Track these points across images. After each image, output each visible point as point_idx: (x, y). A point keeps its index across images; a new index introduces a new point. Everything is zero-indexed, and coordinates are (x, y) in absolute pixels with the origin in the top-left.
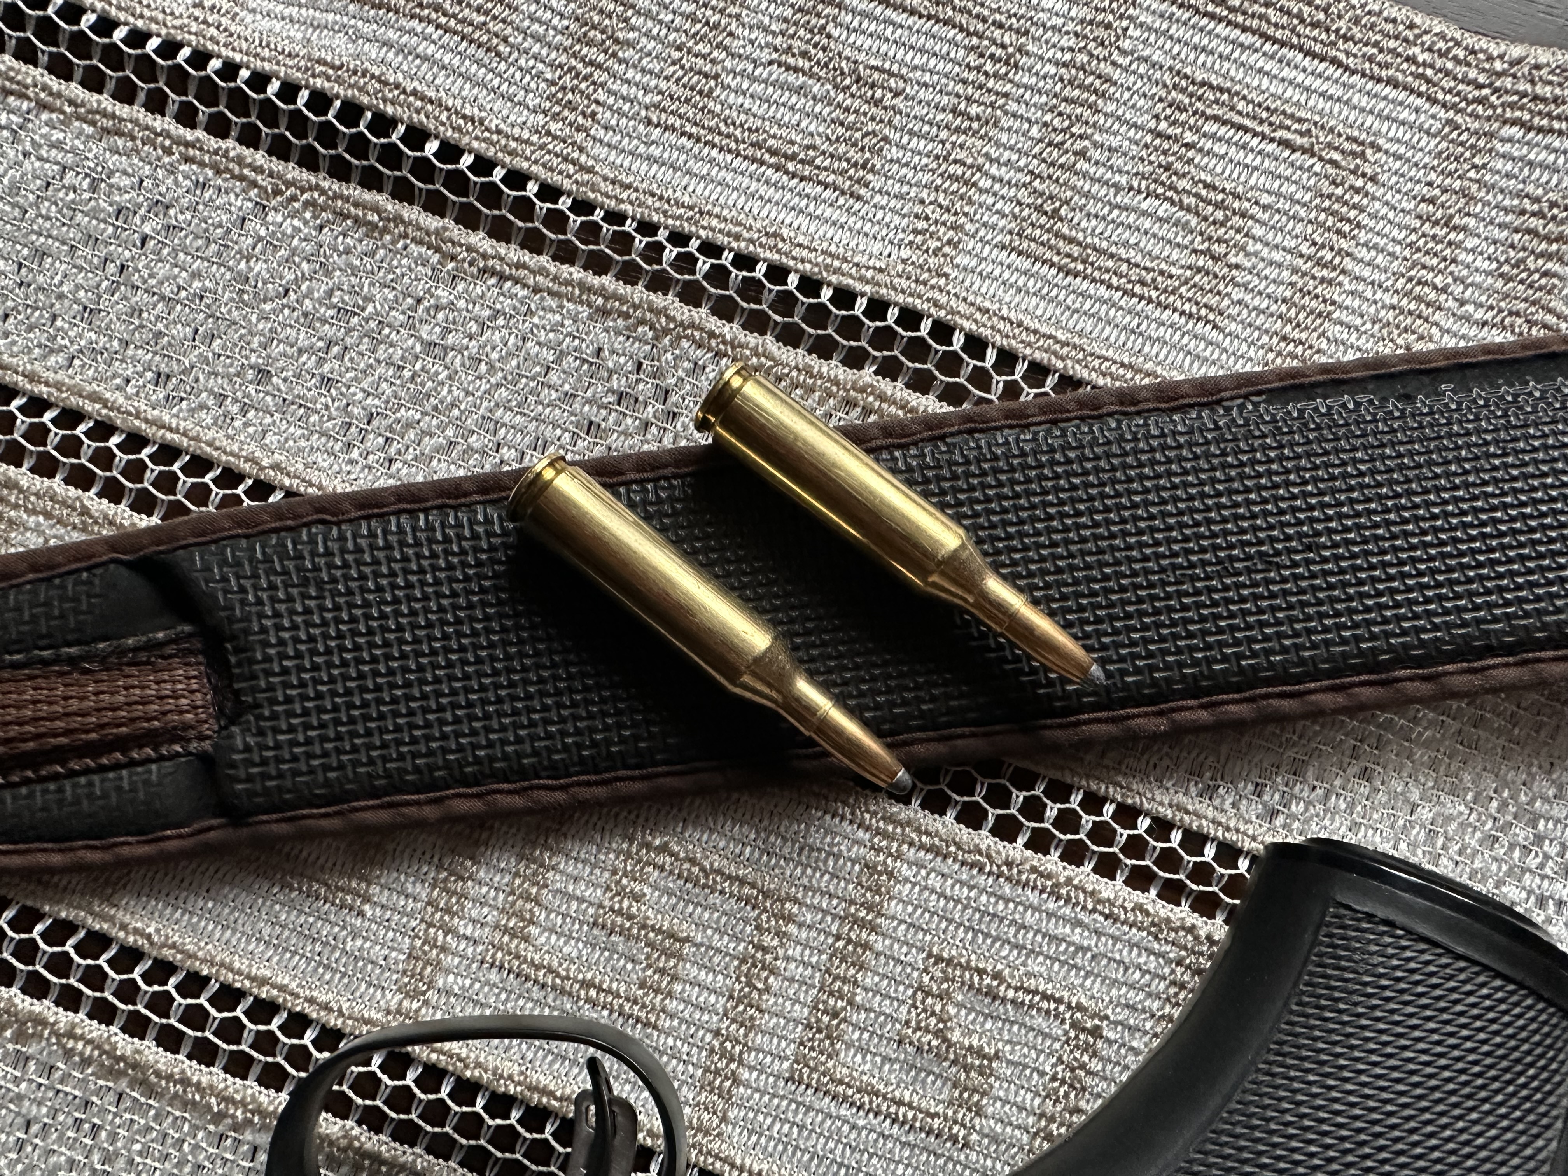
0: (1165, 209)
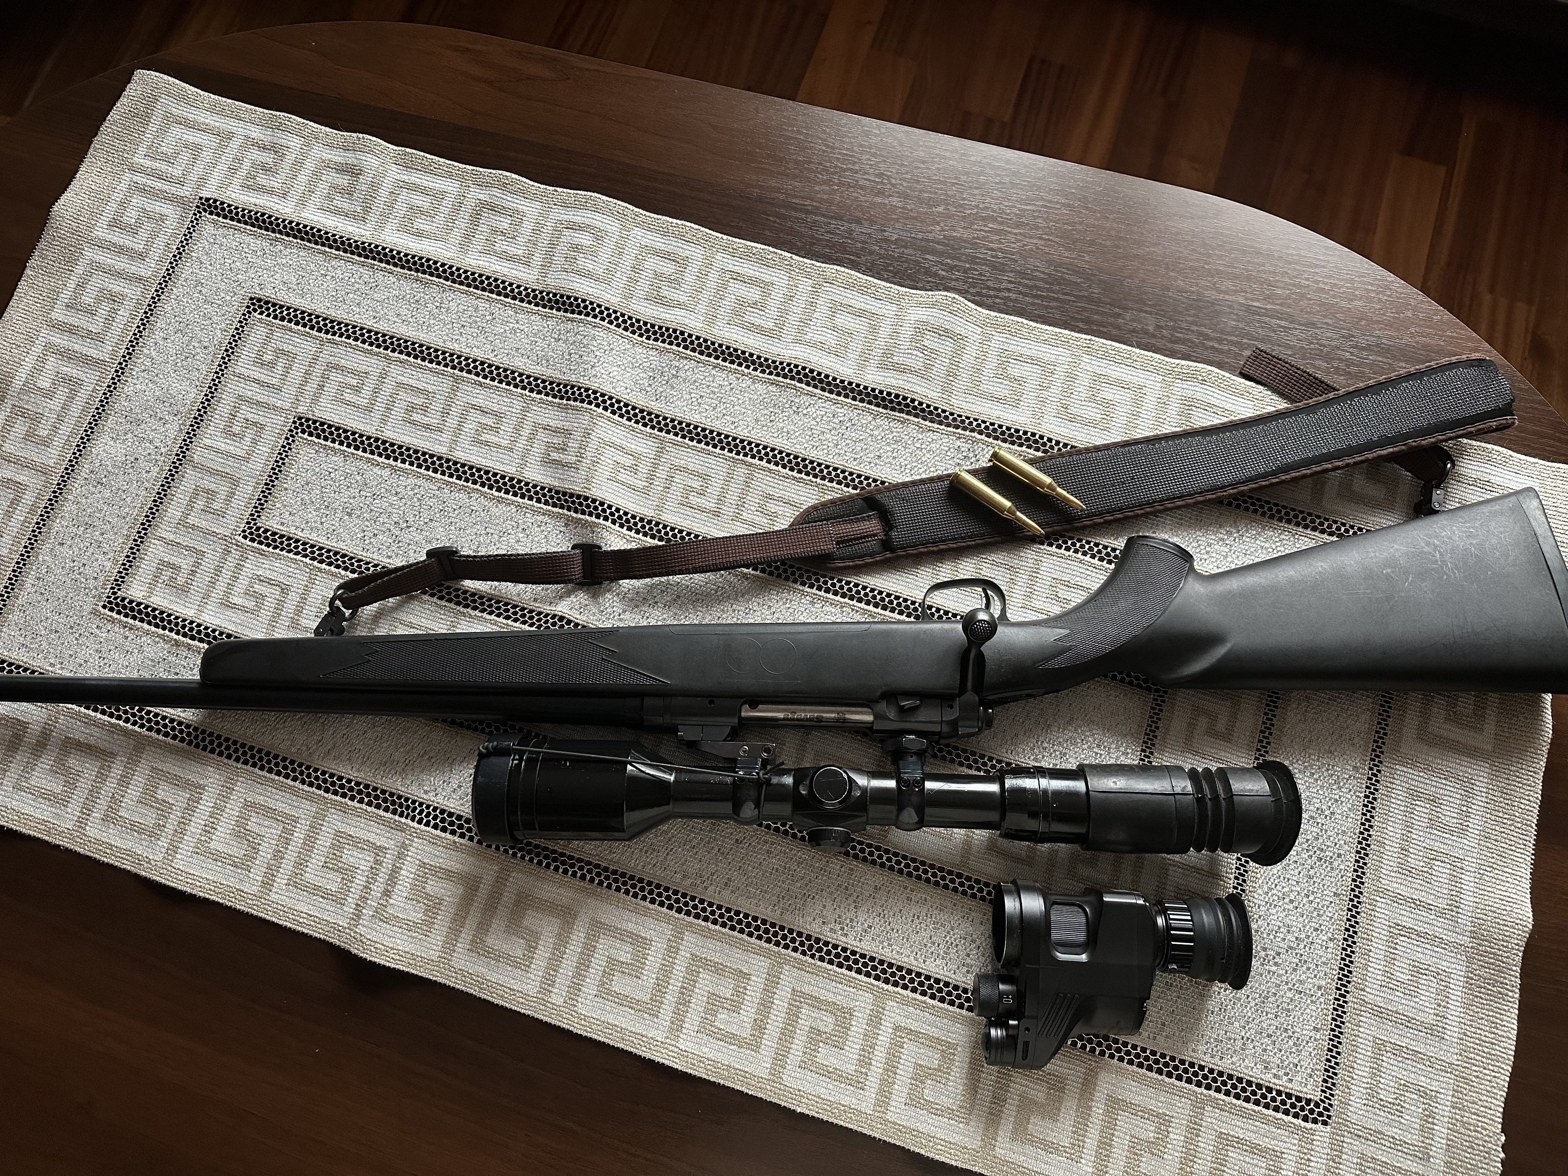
0: (1094, 405)
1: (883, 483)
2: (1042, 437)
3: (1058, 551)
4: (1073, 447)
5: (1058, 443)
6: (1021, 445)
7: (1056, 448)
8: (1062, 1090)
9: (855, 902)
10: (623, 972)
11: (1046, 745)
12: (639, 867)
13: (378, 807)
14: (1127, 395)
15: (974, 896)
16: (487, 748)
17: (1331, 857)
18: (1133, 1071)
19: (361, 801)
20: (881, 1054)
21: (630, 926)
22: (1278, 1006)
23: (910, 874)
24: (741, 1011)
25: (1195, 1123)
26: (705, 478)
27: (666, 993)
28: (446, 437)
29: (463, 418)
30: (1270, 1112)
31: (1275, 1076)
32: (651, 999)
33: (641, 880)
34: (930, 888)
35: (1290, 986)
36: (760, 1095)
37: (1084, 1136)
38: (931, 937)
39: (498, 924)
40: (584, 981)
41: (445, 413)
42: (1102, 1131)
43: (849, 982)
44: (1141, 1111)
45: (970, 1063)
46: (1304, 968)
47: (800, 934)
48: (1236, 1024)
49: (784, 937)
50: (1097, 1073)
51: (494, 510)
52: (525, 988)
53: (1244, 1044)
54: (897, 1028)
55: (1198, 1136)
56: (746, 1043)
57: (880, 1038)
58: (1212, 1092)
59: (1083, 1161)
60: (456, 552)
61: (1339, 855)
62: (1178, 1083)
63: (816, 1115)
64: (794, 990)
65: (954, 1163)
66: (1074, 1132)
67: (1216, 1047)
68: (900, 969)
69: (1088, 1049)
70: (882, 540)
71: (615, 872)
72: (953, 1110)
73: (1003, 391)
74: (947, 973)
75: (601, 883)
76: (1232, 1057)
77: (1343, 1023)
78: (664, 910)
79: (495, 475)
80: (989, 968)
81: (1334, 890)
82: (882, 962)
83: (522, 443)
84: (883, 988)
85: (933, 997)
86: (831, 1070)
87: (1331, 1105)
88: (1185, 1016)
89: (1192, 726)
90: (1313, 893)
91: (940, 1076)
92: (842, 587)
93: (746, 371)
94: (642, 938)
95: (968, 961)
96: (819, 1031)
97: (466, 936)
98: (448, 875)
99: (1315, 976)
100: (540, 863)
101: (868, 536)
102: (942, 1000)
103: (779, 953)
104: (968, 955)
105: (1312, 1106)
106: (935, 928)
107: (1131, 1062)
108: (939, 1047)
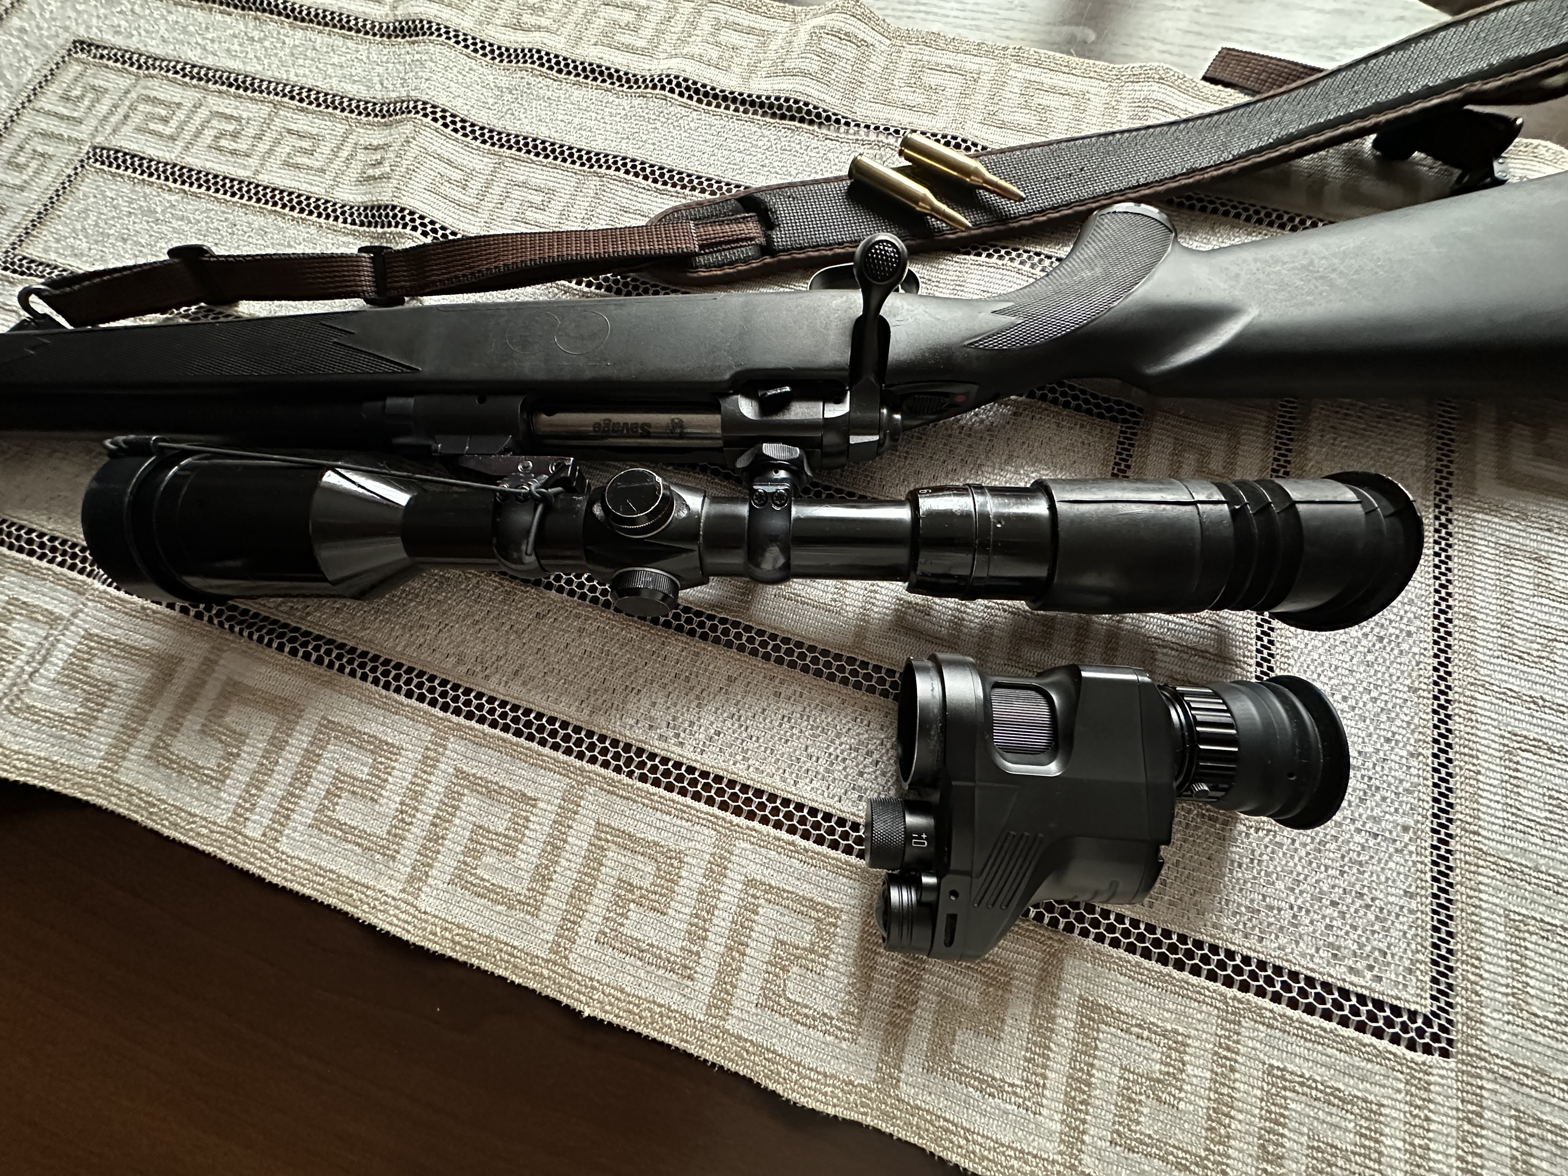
2: (965, 141)
8: (1006, 987)
9: (698, 697)
10: (354, 793)
12: (399, 649)
14: (1068, 101)
15: (871, 690)
17: (1398, 637)
18: (1120, 958)
20: (723, 924)
21: (375, 729)
22: (1343, 857)
23: (779, 661)
24: (519, 853)
25: (1228, 1049)
26: (547, 192)
27: (411, 823)
28: (253, 162)
30: (1350, 1032)
32: (389, 833)
33: (399, 666)
34: (808, 678)
35: (1358, 825)
36: (532, 985)
37: (1045, 1067)
38: (807, 747)
39: (193, 722)
40: (296, 804)
41: (257, 139)
42: (1073, 1059)
43: (682, 812)
44: (1137, 1025)
45: (861, 939)
46: (1378, 797)
47: (615, 743)
48: (1280, 885)
49: (591, 747)
50: (1061, 961)
51: (290, 231)
52: (211, 813)
53: (1295, 917)
54: (750, 883)
55: (1233, 1070)
56: (519, 902)
57: (723, 897)
58: (1250, 996)
59: (1045, 1112)
60: (208, 253)
61: (1409, 634)
62: (1194, 979)
63: (616, 1021)
64: (598, 823)
65: (831, 1111)
66: (1027, 1060)
67: (1250, 920)
68: (759, 793)
69: (1046, 921)
70: (761, 245)
72: (832, 1018)
74: (830, 801)
75: (341, 669)
76: (1277, 937)
77: (1450, 885)
78: (425, 706)
79: (299, 195)
80: (892, 793)
81: (1408, 682)
82: (732, 783)
83: (337, 165)
84: (731, 822)
85: (806, 836)
86: (644, 946)
87: (1450, 1022)
88: (1198, 870)
90: (1376, 687)
91: (813, 961)
94: (387, 744)
95: (861, 782)
96: (630, 885)
97: (146, 738)
98: (129, 652)
99: (1396, 810)
100: (260, 640)
101: (742, 240)
102: (820, 841)
103: (582, 770)
104: (861, 774)
105: (1420, 1022)
106: (813, 735)
107: (1115, 943)
108: (813, 913)
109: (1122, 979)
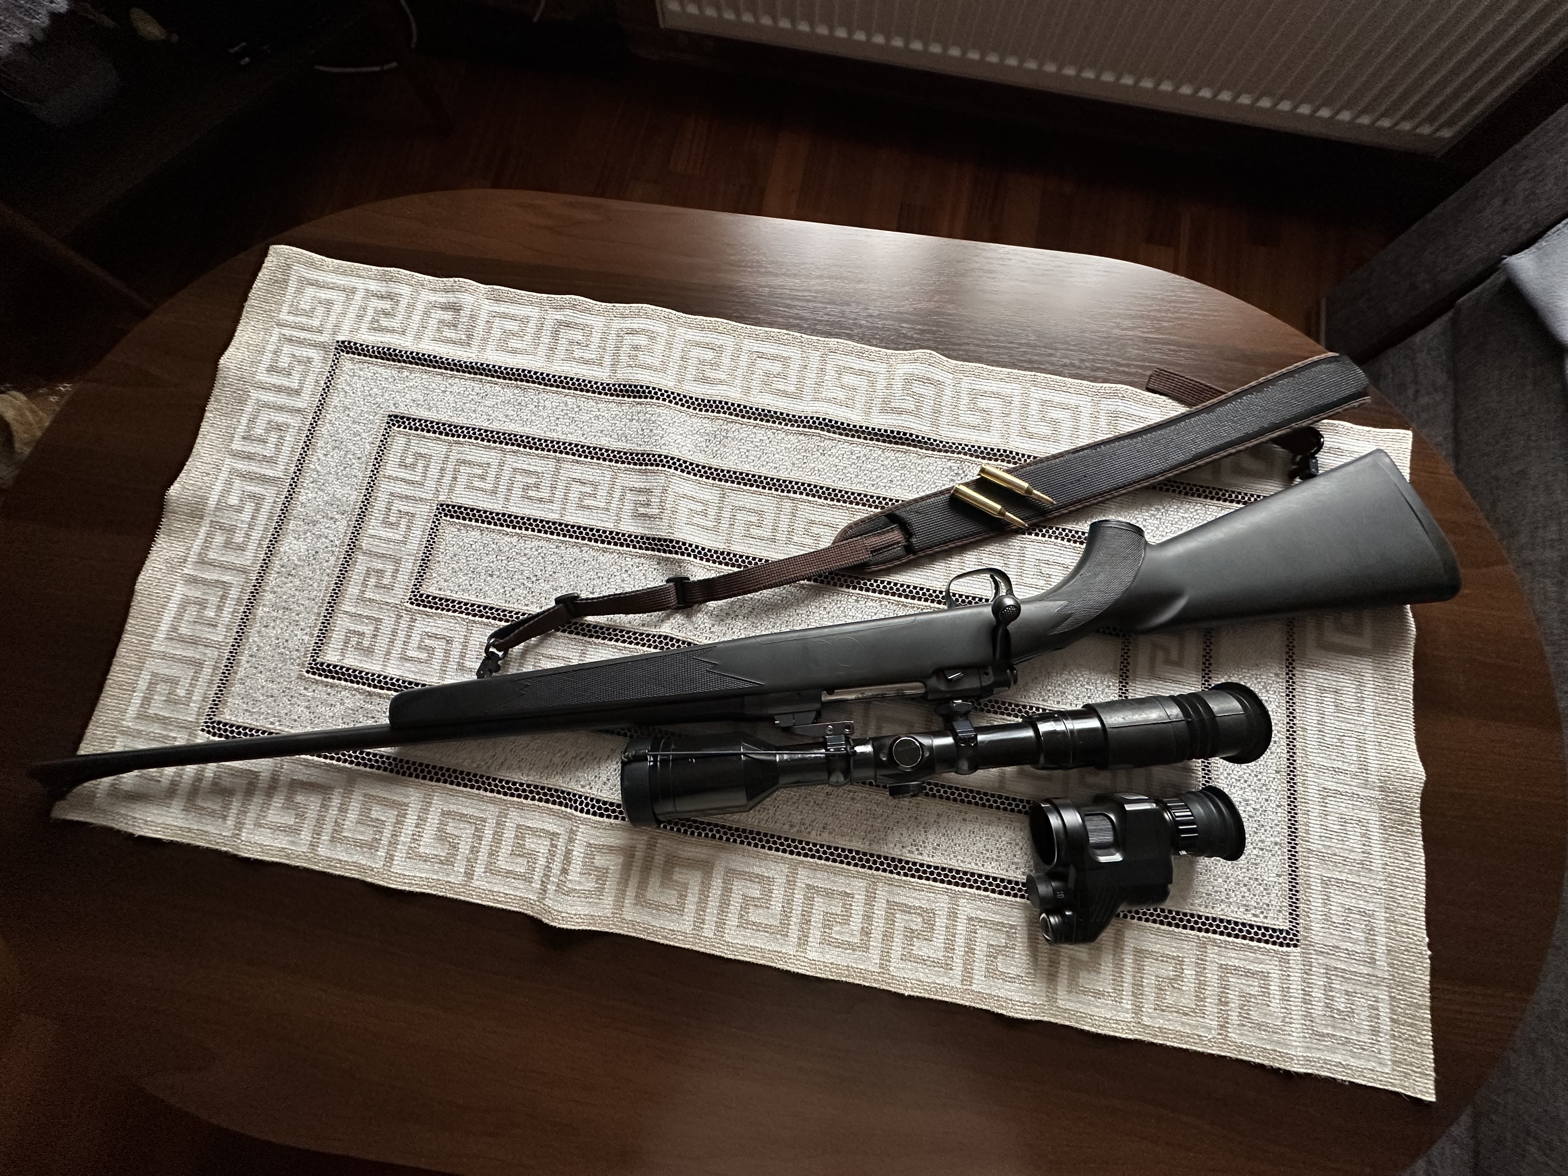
0: (1044, 424)
1: (897, 501)
2: (1011, 452)
3: (1036, 538)
4: (1035, 458)
5: (1023, 455)
6: (996, 460)
7: (1023, 460)
8: (1102, 950)
9: (924, 828)
10: (756, 905)
11: (1049, 688)
13: (547, 801)
14: (1067, 414)
15: (1012, 810)
16: (627, 757)
19: (533, 799)
20: (961, 941)
21: (757, 870)
22: (1248, 862)
24: (851, 923)
25: (1202, 960)
26: (760, 513)
27: (791, 916)
28: (556, 506)
29: (567, 488)
30: (1255, 943)
31: (1254, 915)
32: (781, 923)
33: (758, 833)
34: (979, 809)
35: (1254, 845)
36: (874, 985)
37: (1122, 982)
38: (985, 845)
39: (654, 881)
40: (727, 916)
41: (553, 488)
42: (1134, 976)
43: (930, 889)
44: (1161, 956)
45: (1030, 938)
46: (1263, 831)
47: (886, 858)
48: (1220, 880)
49: (875, 862)
50: (1123, 932)
51: (601, 558)
52: (682, 928)
53: (1228, 894)
54: (970, 919)
55: (1205, 969)
56: (858, 947)
57: (959, 928)
58: (1210, 935)
59: (1124, 1001)
60: (578, 597)
62: (1184, 931)
63: (920, 995)
64: (888, 901)
65: (1029, 1018)
66: (1113, 980)
67: (1208, 899)
68: (965, 873)
70: (905, 546)
71: (737, 830)
72: (1022, 977)
73: (975, 420)
74: (1003, 873)
75: (728, 840)
76: (1220, 905)
77: (1297, 868)
78: (780, 853)
79: (598, 531)
80: (1037, 867)
82: (951, 870)
83: (615, 504)
84: (955, 890)
85: (993, 891)
86: (925, 958)
87: (1297, 931)
89: (1153, 660)
90: (1260, 773)
91: (1008, 951)
92: (878, 586)
93: (780, 426)
94: (767, 877)
95: (1016, 860)
96: (912, 929)
97: (631, 893)
98: (611, 849)
100: (679, 830)
101: (893, 544)
102: (1001, 893)
103: (873, 874)
104: (1015, 856)
105: (1284, 934)
106: (987, 839)
107: (1147, 920)
108: (1004, 929)
109: (1152, 936)
